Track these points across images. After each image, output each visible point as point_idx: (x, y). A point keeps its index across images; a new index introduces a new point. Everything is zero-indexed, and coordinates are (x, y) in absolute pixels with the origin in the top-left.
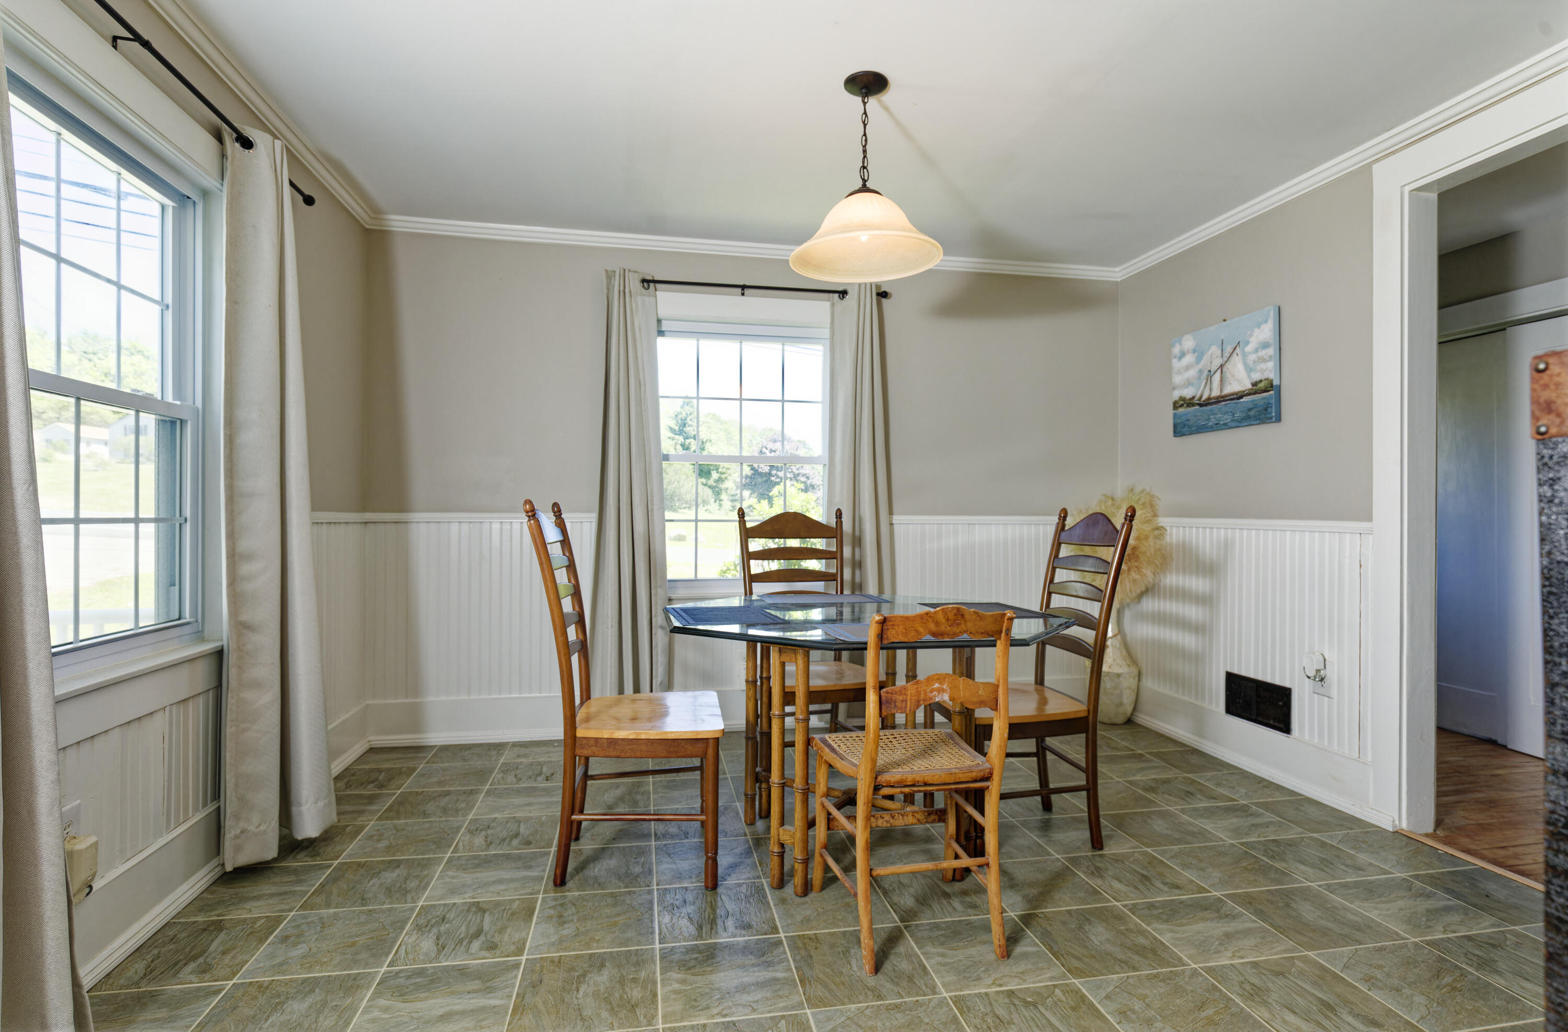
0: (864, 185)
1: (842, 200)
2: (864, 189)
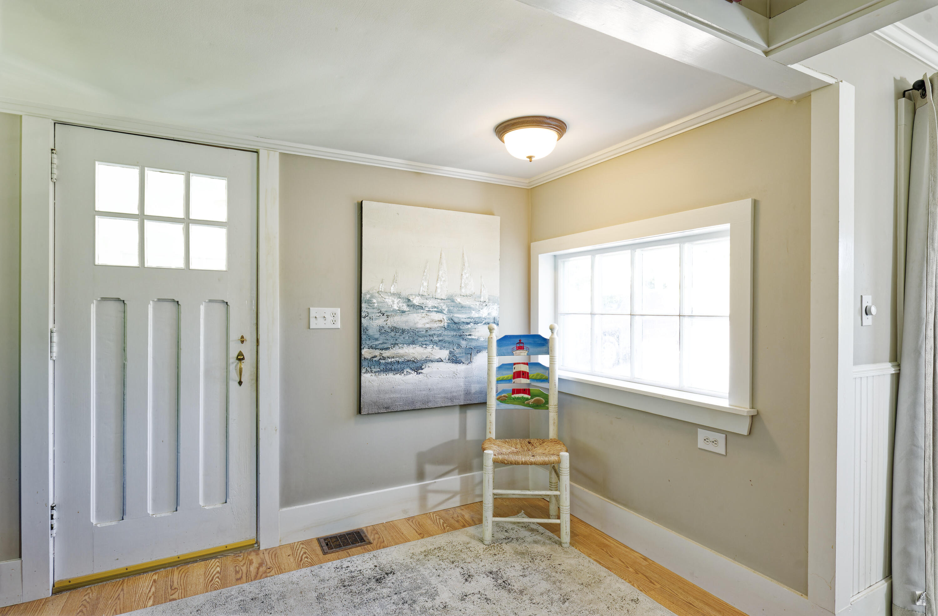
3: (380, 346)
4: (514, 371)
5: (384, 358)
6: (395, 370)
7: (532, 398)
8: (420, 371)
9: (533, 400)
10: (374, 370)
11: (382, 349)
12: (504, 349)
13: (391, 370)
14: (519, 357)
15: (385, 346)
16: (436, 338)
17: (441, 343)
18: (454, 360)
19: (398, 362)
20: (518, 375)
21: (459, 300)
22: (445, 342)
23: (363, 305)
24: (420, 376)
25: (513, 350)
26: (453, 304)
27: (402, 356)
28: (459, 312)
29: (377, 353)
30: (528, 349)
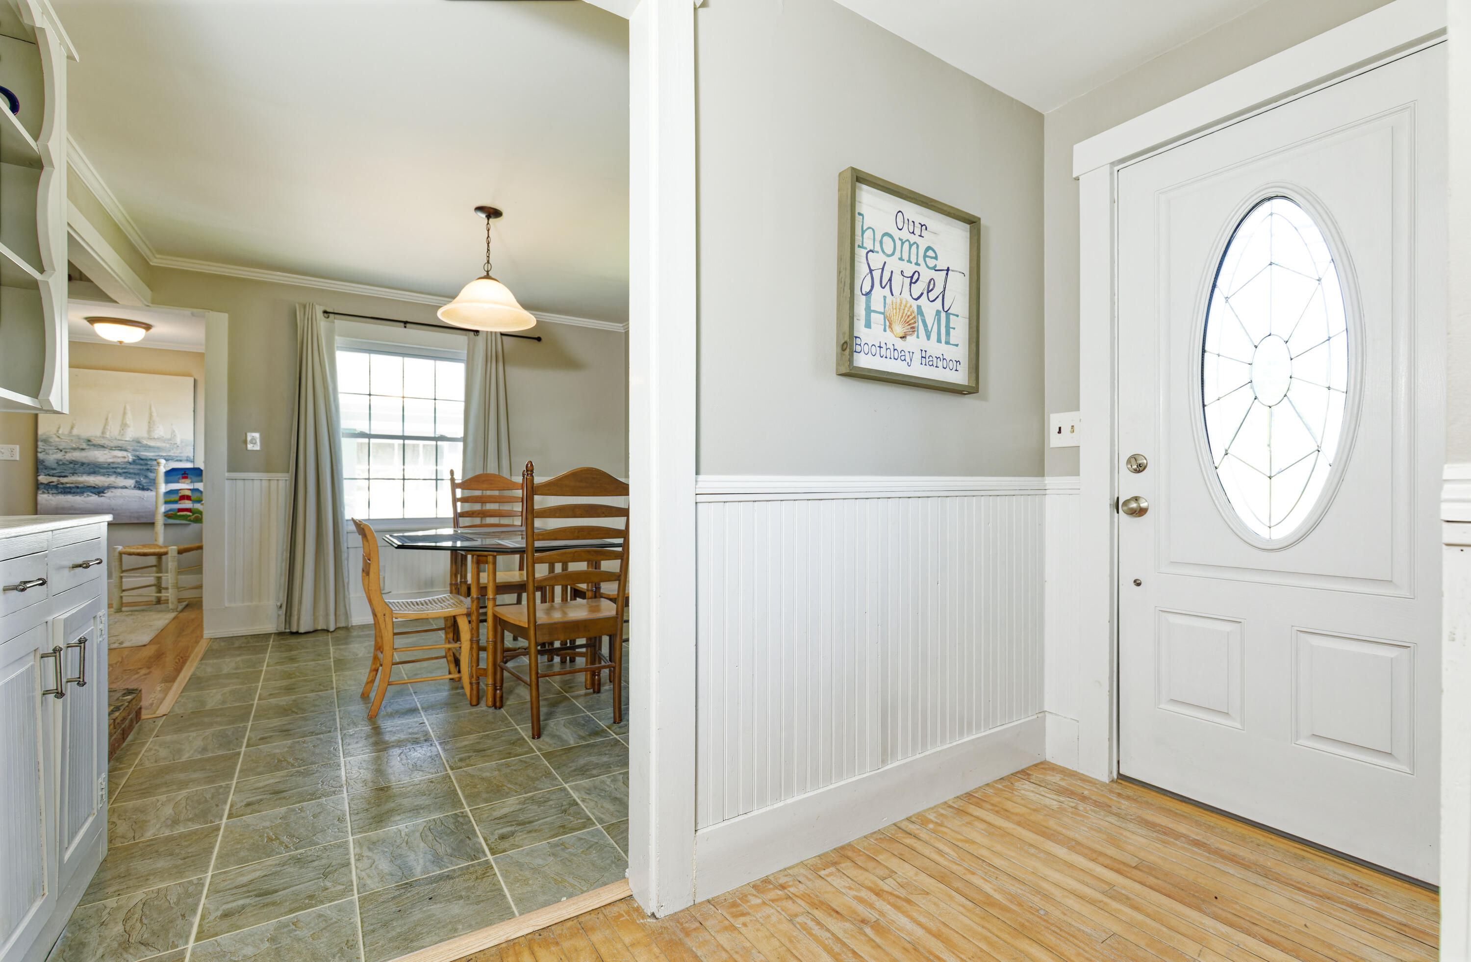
0: (488, 274)
1: (473, 280)
2: (488, 277)
3: (57, 474)
4: (180, 495)
5: (62, 484)
6: (74, 493)
7: (193, 515)
8: (102, 495)
9: (193, 517)
10: (51, 492)
11: (60, 477)
12: (171, 478)
13: (70, 493)
14: (184, 486)
15: (63, 474)
16: (119, 470)
17: (126, 474)
18: (140, 487)
19: (78, 487)
20: (183, 498)
21: (145, 442)
22: (130, 473)
23: (40, 444)
24: (102, 498)
25: (179, 478)
26: (139, 445)
27: (82, 483)
28: (145, 450)
29: (55, 479)
30: (191, 478)
